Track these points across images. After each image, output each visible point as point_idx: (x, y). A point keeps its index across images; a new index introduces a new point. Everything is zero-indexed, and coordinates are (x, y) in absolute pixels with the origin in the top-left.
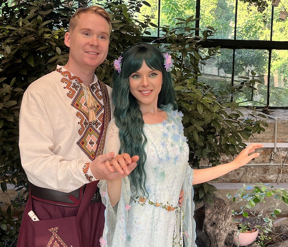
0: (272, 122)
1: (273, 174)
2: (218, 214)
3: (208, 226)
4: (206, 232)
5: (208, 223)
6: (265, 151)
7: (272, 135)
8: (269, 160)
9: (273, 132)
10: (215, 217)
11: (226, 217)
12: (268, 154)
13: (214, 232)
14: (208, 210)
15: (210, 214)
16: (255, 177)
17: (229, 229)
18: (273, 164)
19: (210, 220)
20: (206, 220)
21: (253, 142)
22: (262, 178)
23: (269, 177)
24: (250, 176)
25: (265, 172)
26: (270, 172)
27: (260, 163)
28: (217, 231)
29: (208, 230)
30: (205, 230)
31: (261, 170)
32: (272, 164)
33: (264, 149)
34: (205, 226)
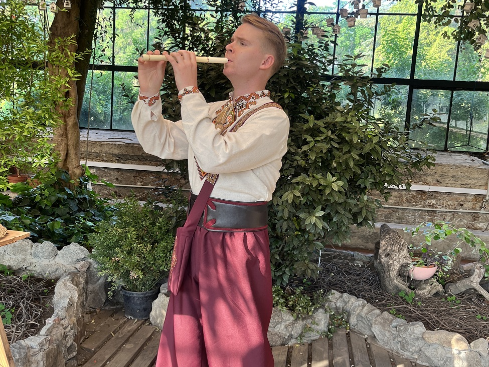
0: (487, 168)
1: (484, 223)
2: (392, 245)
3: (383, 257)
4: (380, 262)
5: (383, 254)
6: (476, 197)
7: (485, 181)
8: (480, 207)
9: (486, 179)
10: (389, 248)
11: (400, 250)
12: (479, 201)
13: (388, 262)
14: (383, 241)
15: (384, 245)
16: (463, 223)
17: (403, 261)
18: (484, 212)
19: (384, 250)
20: (381, 251)
21: (463, 188)
22: (470, 225)
23: (478, 225)
24: (456, 223)
25: (475, 220)
26: (480, 220)
27: (469, 210)
28: (391, 262)
29: (383, 260)
30: (380, 260)
31: (470, 217)
32: (482, 211)
33: (475, 195)
34: (380, 256)
